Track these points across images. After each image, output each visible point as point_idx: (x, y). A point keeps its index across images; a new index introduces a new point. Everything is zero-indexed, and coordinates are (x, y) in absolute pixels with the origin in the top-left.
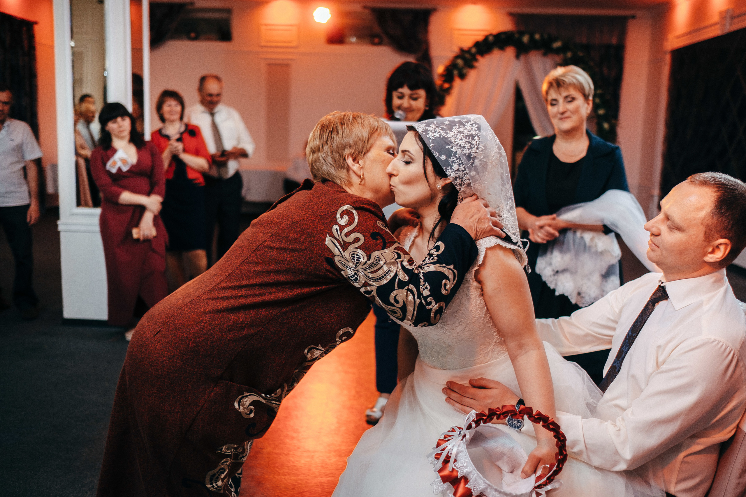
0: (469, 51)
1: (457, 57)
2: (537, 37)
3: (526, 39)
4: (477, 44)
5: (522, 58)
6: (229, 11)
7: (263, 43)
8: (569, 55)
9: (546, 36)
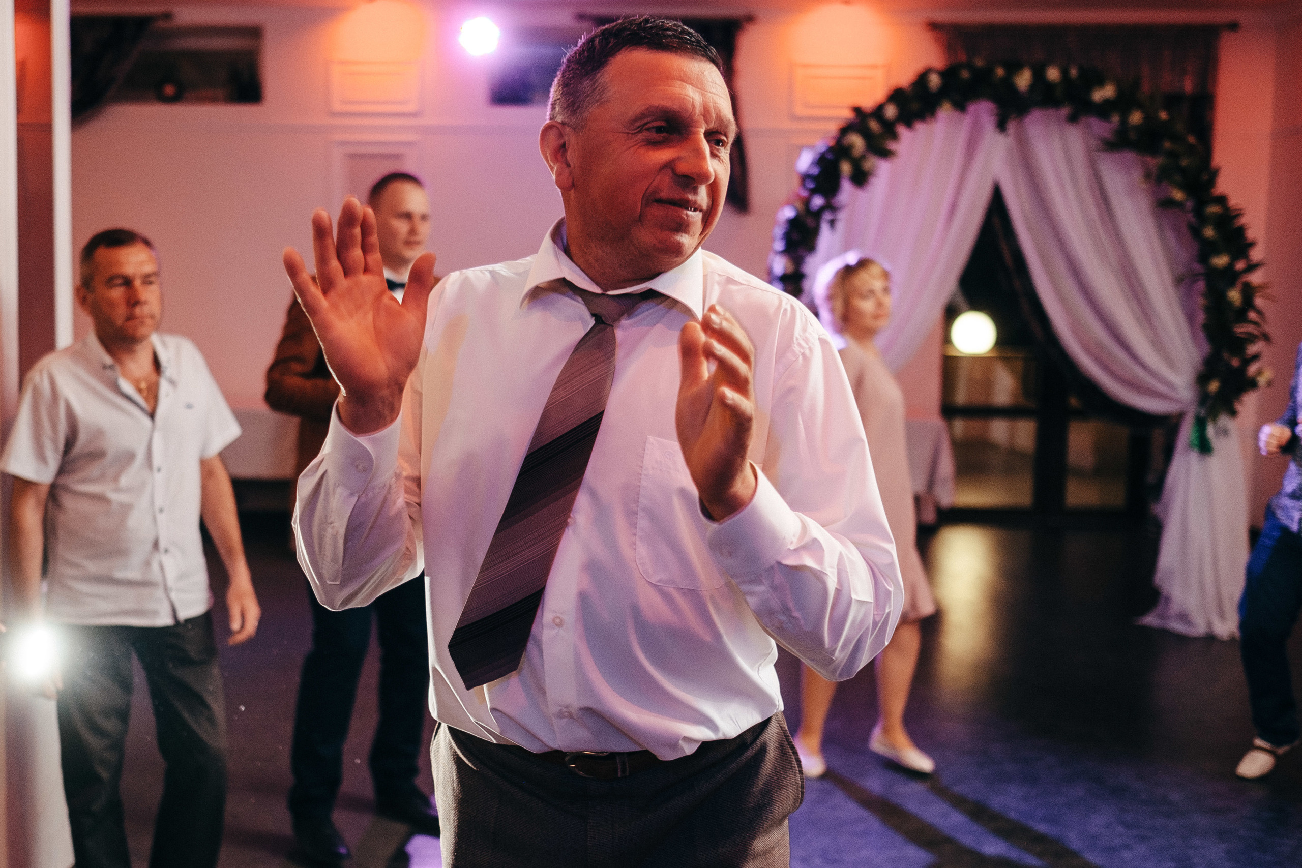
0: (878, 112)
1: (845, 130)
2: (1053, 74)
3: (1023, 80)
4: (896, 96)
5: (1011, 126)
6: (255, 33)
7: (337, 107)
8: (1136, 118)
9: (1074, 72)
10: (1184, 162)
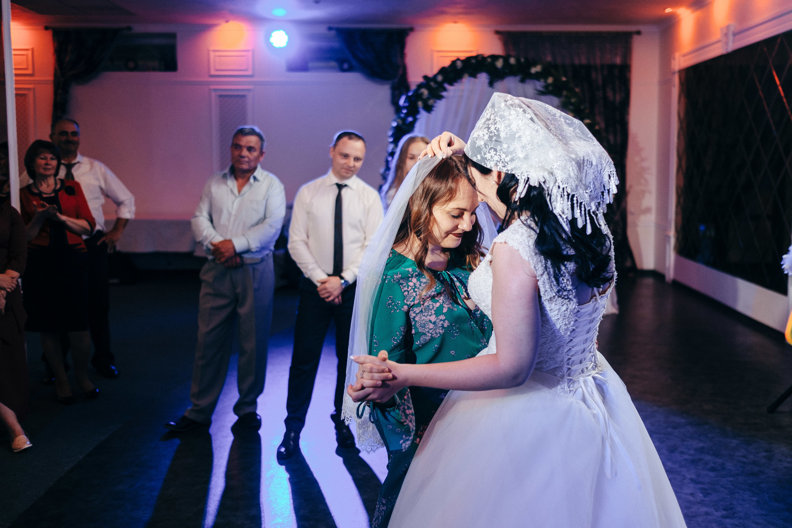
0: (434, 79)
1: (419, 86)
2: (513, 61)
3: (500, 64)
4: (443, 71)
5: (497, 84)
6: (172, 36)
7: (213, 72)
8: (550, 80)
9: (522, 60)
10: (573, 100)
